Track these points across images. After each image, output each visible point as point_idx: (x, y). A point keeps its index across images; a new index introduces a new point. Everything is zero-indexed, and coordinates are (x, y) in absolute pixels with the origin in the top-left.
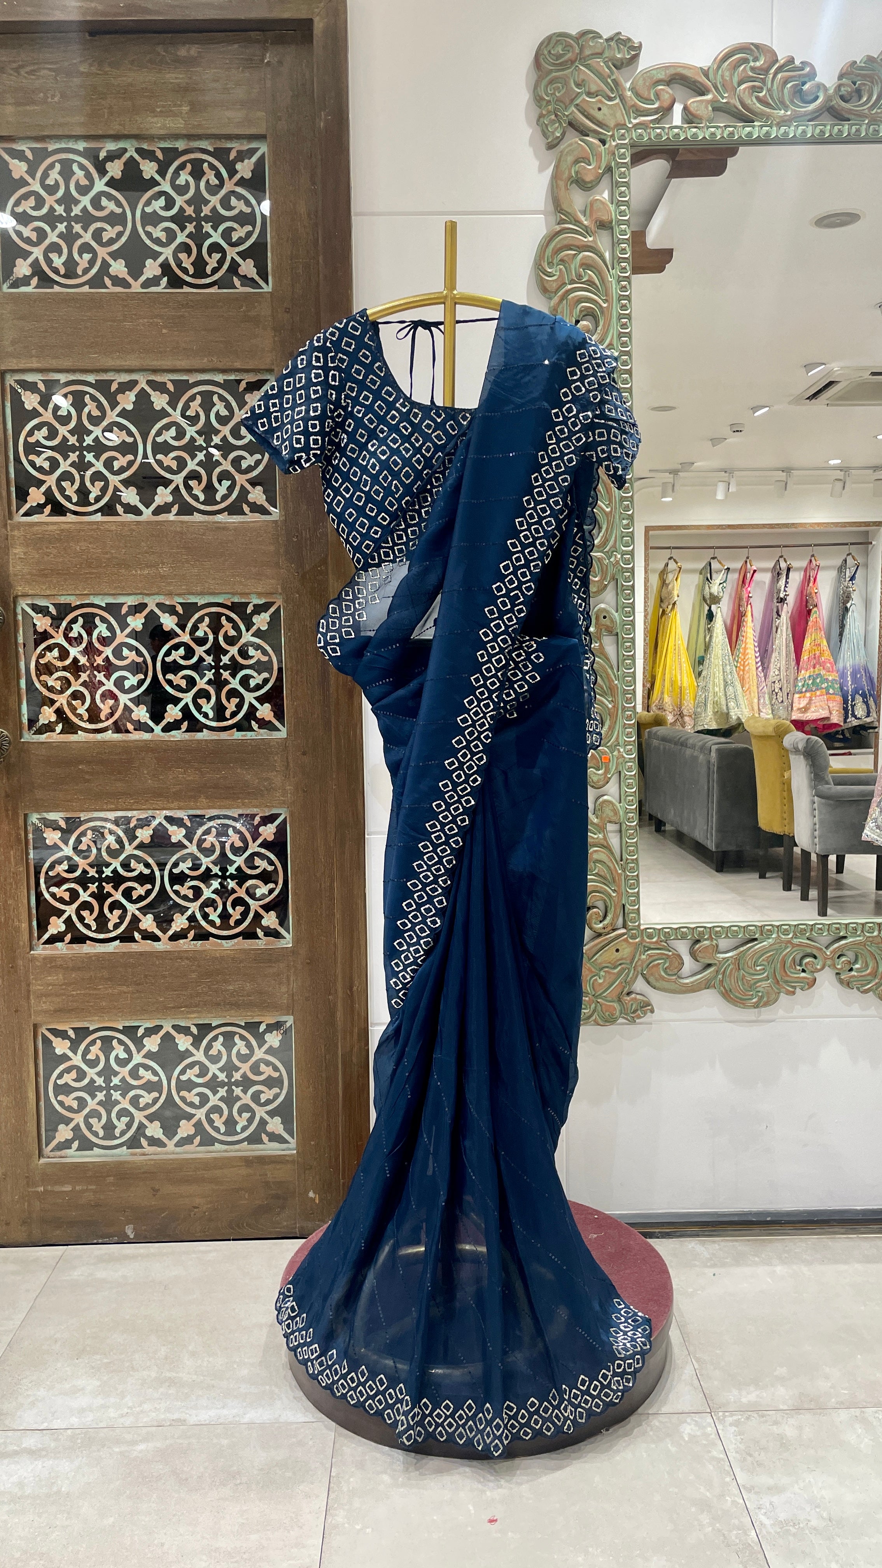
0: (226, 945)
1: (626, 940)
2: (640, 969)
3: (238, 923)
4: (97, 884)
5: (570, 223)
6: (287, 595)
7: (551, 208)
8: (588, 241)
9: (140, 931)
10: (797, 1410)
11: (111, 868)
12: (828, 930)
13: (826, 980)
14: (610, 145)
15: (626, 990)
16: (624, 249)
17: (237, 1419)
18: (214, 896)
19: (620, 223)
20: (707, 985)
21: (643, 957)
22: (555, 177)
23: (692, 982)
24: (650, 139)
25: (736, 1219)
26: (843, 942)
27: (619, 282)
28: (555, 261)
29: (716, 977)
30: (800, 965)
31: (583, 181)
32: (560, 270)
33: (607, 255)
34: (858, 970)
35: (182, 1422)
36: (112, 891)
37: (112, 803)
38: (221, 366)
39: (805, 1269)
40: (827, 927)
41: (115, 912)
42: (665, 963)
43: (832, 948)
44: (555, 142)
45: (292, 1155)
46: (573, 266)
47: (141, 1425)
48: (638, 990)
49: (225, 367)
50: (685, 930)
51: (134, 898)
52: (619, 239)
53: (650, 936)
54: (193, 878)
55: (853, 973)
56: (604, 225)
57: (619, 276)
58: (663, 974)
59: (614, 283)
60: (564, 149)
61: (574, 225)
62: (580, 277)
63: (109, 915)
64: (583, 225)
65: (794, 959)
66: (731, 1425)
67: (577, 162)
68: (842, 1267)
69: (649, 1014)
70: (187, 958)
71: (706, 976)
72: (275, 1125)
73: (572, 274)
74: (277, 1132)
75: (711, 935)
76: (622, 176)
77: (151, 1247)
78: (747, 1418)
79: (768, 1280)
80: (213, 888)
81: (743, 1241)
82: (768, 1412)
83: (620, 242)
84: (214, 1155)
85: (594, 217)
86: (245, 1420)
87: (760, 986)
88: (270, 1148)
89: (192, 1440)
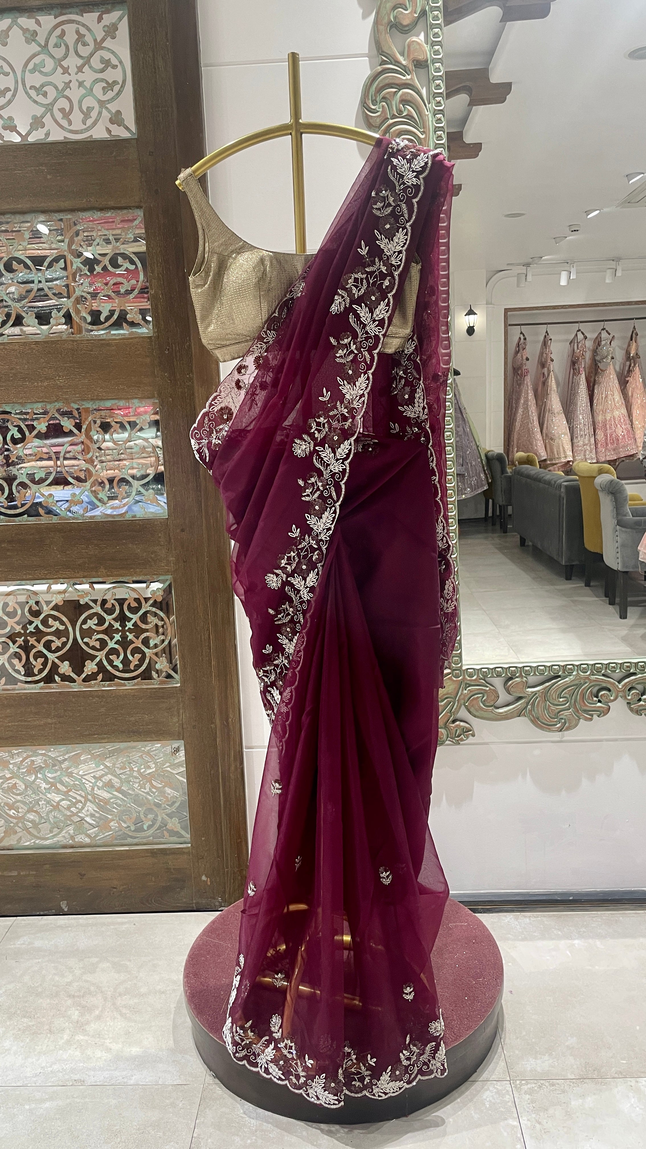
0: (128, 685)
1: (450, 679)
2: (462, 701)
3: (138, 667)
4: (23, 638)
5: (391, 64)
6: (162, 400)
7: (374, 51)
8: (407, 79)
9: (59, 675)
10: (582, 1079)
11: (34, 625)
12: (620, 668)
13: (619, 708)
15: (452, 718)
16: (439, 85)
17: (125, 1080)
18: (116, 646)
19: (434, 61)
20: (519, 714)
21: (465, 692)
22: (376, 23)
23: (506, 712)
25: (544, 898)
26: (633, 678)
27: (434, 115)
28: (378, 99)
29: (526, 707)
30: (597, 696)
31: (401, 24)
32: (383, 106)
33: (424, 92)
35: (82, 1082)
36: (36, 644)
37: (30, 574)
38: (96, 204)
39: (598, 943)
40: (619, 666)
41: (39, 660)
42: (483, 697)
43: (623, 683)
45: (188, 848)
46: (394, 103)
47: (50, 1084)
48: (462, 718)
49: (100, 206)
50: (499, 669)
51: (53, 649)
52: (434, 76)
53: (471, 675)
54: (99, 632)
55: (642, 703)
56: (420, 65)
57: (435, 110)
58: (482, 705)
59: (430, 116)
61: (394, 65)
62: (400, 112)
63: (34, 663)
64: (402, 64)
65: (591, 693)
66: (526, 1093)
67: (395, 8)
68: (630, 941)
69: (471, 737)
70: (98, 697)
71: (517, 706)
72: (174, 824)
73: (393, 110)
74: (175, 830)
75: (521, 673)
76: (436, 18)
77: (80, 918)
78: (540, 1087)
79: (568, 952)
80: (115, 640)
81: (550, 916)
82: (558, 1081)
83: (435, 78)
84: (127, 848)
85: (412, 57)
86: (132, 1082)
87: (562, 714)
88: (171, 843)
89: (87, 1100)
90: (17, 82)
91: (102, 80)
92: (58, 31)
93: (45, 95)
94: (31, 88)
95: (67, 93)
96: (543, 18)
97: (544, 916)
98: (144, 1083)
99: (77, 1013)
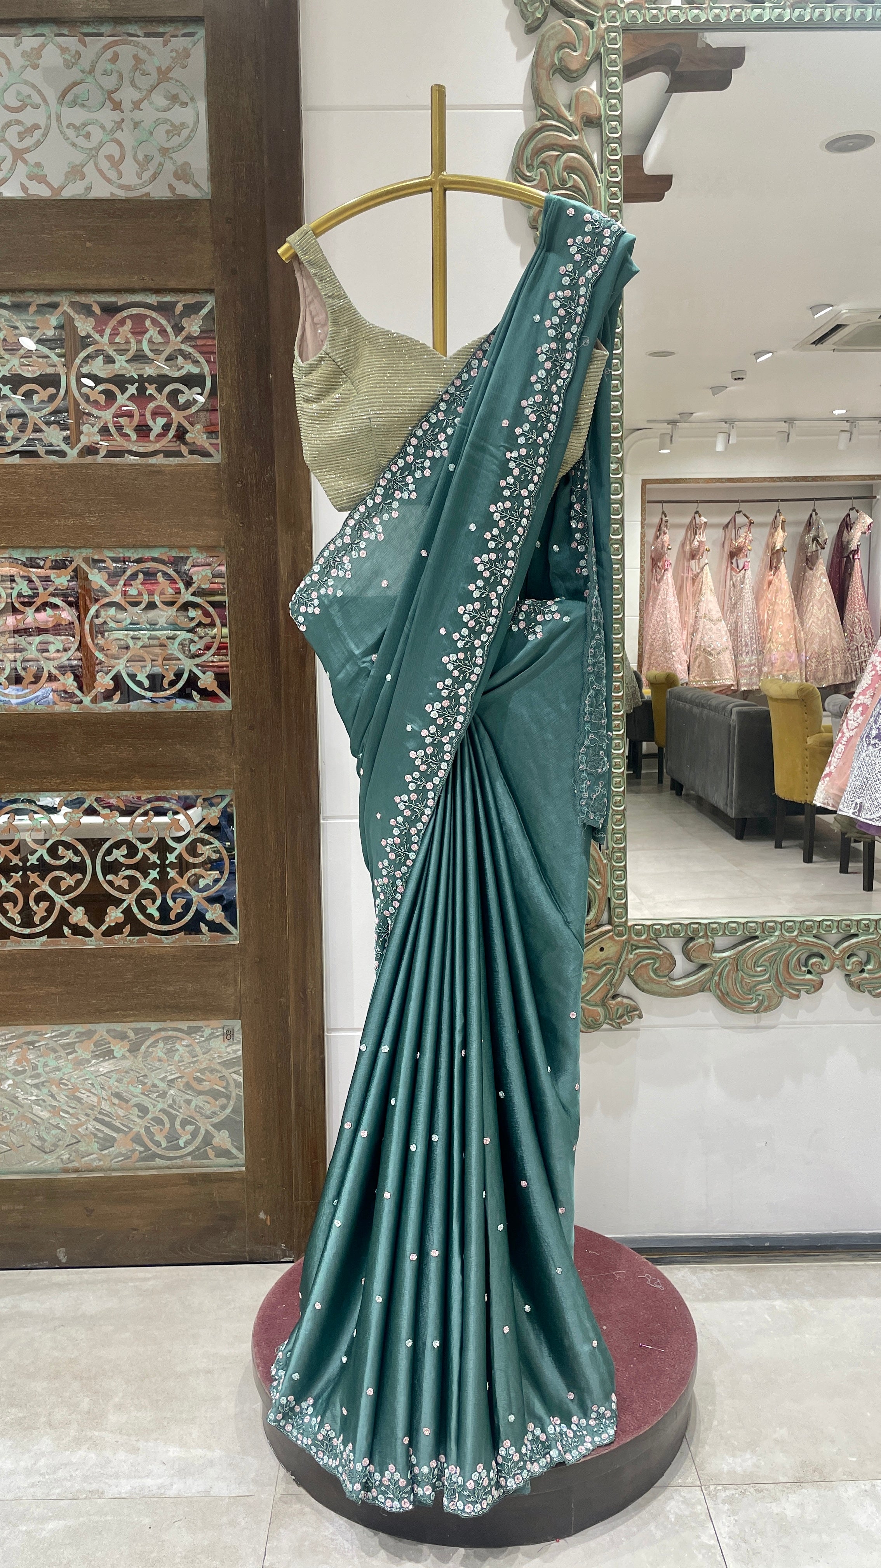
0: (165, 941)
1: (611, 938)
2: (626, 970)
3: (179, 917)
4: (21, 873)
5: (553, 119)
6: (230, 549)
7: (531, 102)
8: (574, 140)
9: (69, 926)
10: (799, 1482)
11: (37, 855)
12: (838, 927)
13: (834, 982)
14: (599, 28)
15: (611, 993)
16: (615, 150)
17: (163, 1491)
18: (152, 887)
19: (609, 119)
20: (702, 988)
21: (631, 956)
22: (535, 65)
23: (684, 985)
24: (644, 21)
25: (731, 1244)
26: (854, 940)
27: (608, 188)
28: (535, 164)
29: (711, 979)
30: (806, 965)
31: (568, 69)
32: (541, 173)
33: (595, 157)
34: (870, 971)
35: (101, 1494)
36: (38, 881)
37: (36, 783)
38: (152, 285)
39: (807, 1303)
40: (836, 924)
41: (42, 904)
42: (655, 964)
43: (841, 948)
44: (536, 24)
45: (240, 1172)
46: (555, 170)
47: (54, 1497)
48: (625, 993)
49: (156, 287)
50: (677, 926)
51: (63, 889)
52: (609, 138)
53: (639, 934)
54: (129, 867)
55: (865, 975)
56: (592, 122)
57: (609, 182)
58: (652, 975)
59: (602, 189)
60: (547, 31)
61: (557, 121)
62: (563, 182)
63: (35, 908)
64: (568, 121)
65: (799, 960)
66: (724, 1502)
67: (560, 47)
68: (848, 1302)
69: (637, 1019)
70: (122, 956)
71: (700, 977)
72: (222, 1139)
73: (554, 178)
74: (224, 1147)
75: (706, 933)
76: (613, 63)
77: (85, 1273)
78: (743, 1494)
79: (766, 1316)
80: (150, 878)
81: (739, 1269)
82: (766, 1486)
83: (610, 141)
84: (154, 1172)
85: (581, 112)
86: (172, 1493)
87: (760, 989)
88: (216, 1165)
89: (109, 1518)
90: (50, 117)
91: (166, 121)
92: (109, 53)
93: (88, 136)
94: (68, 127)
95: (118, 135)
96: (722, 89)
97: (731, 1269)
98: (190, 1495)
99: (87, 1400)
